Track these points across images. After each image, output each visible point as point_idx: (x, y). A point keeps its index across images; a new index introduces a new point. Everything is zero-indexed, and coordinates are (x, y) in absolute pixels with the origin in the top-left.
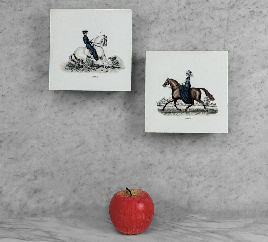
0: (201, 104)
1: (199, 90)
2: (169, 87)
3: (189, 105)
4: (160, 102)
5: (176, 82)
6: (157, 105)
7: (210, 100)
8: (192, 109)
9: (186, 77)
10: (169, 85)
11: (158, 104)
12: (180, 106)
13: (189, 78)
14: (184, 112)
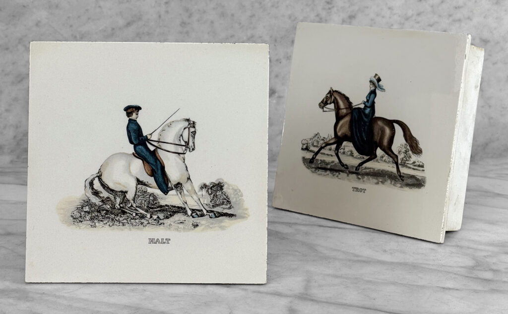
0: (391, 159)
1: (390, 123)
2: (331, 110)
3: (366, 158)
4: (309, 142)
5: (347, 99)
6: (302, 149)
7: (412, 152)
8: (370, 168)
9: (367, 89)
10: (332, 106)
11: (305, 147)
12: (348, 157)
13: (373, 93)
14: (353, 173)
